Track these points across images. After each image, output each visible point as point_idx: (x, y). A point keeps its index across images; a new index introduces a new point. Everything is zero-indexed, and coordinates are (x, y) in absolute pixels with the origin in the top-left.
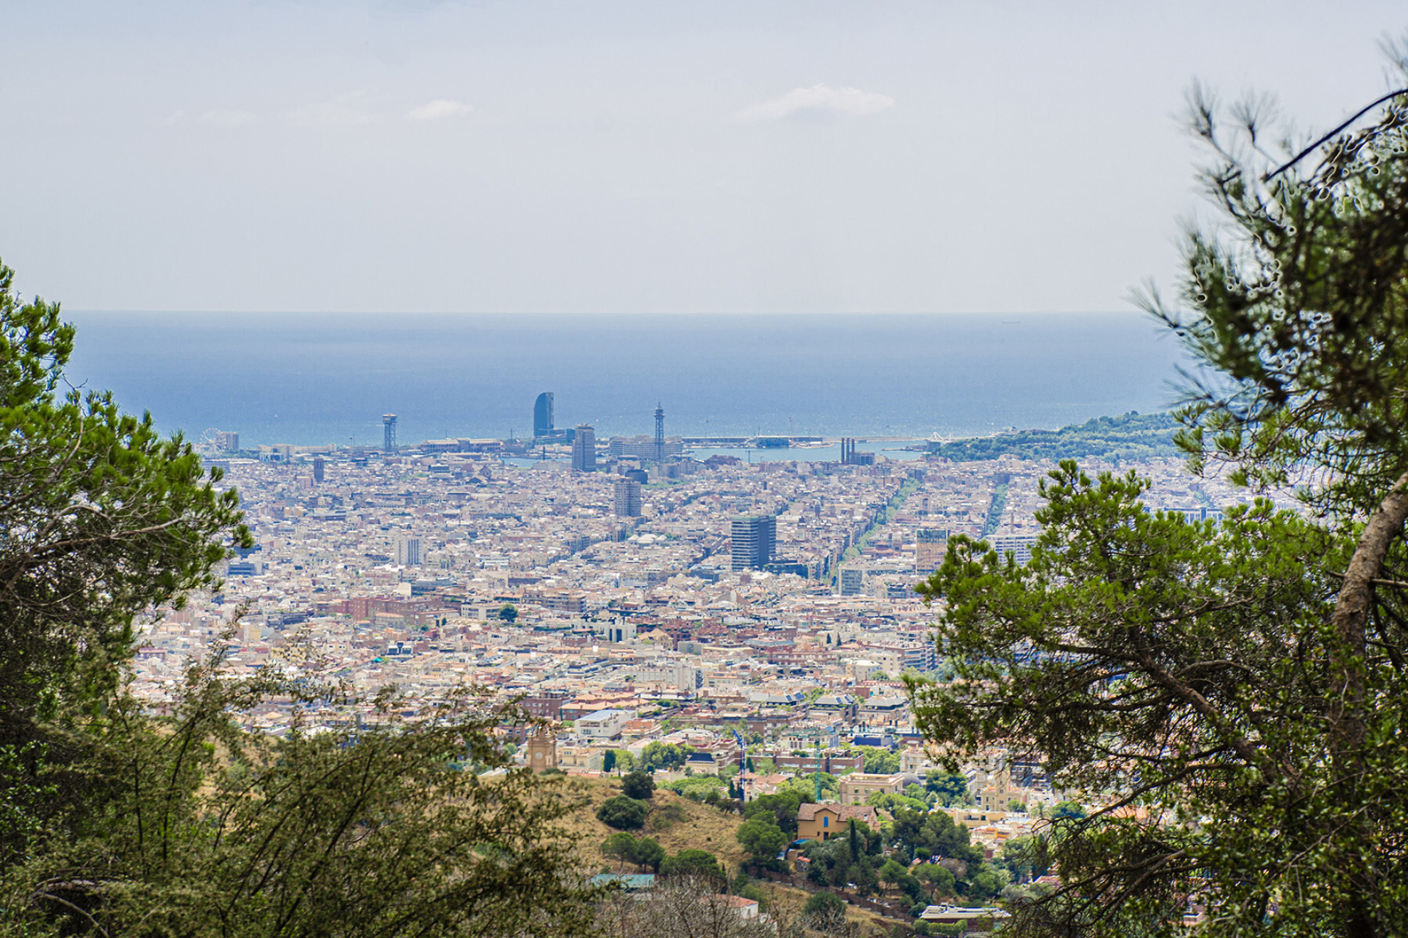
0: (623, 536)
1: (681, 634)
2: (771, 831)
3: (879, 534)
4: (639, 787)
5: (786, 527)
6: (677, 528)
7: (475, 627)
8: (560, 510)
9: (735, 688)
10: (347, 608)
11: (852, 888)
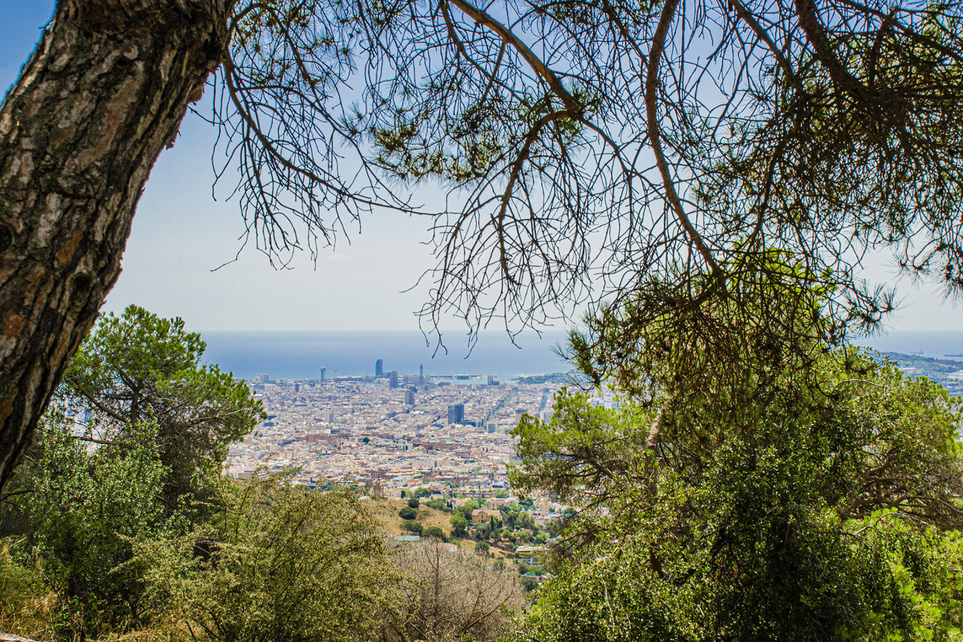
0: (408, 412)
1: (429, 447)
2: (462, 520)
3: (502, 411)
4: (414, 504)
5: (467, 408)
6: (428, 409)
7: (354, 445)
8: (385, 402)
9: (449, 467)
10: (307, 438)
11: (492, 541)
